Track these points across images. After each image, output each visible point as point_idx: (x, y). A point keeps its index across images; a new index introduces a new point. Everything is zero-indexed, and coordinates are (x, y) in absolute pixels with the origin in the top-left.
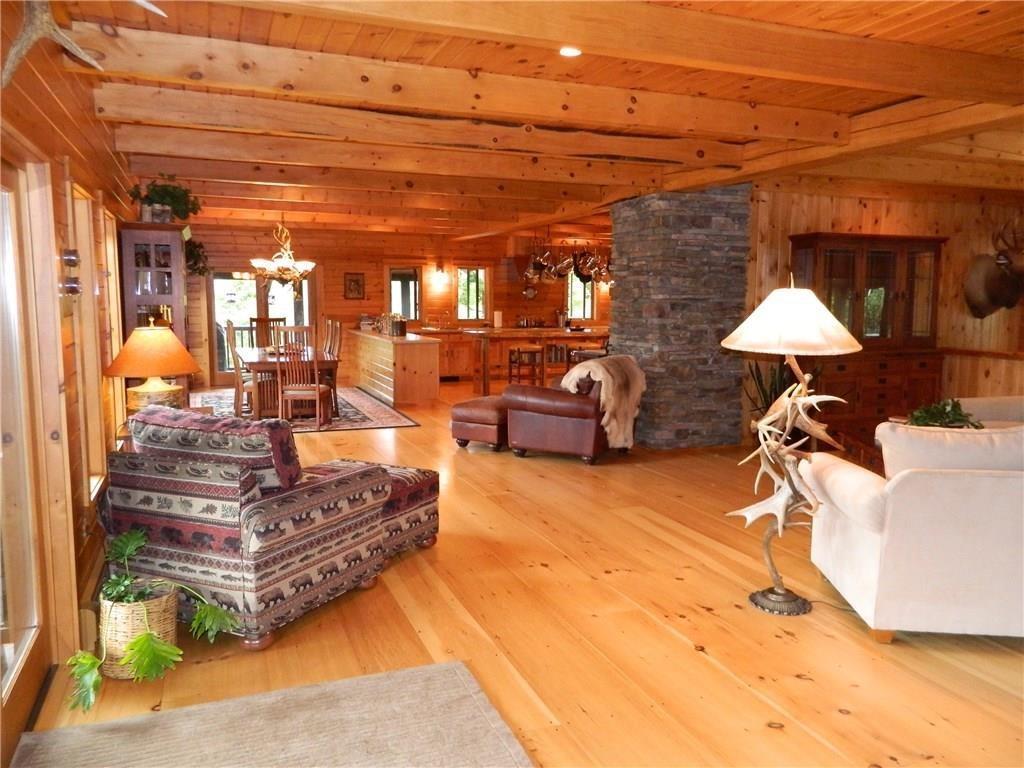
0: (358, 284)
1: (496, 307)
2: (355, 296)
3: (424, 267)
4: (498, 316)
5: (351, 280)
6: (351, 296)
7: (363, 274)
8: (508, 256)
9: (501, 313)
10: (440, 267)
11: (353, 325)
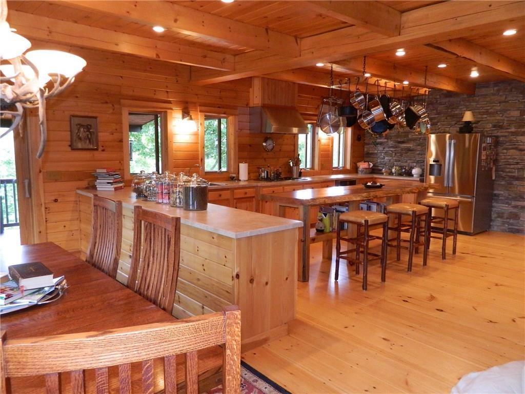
0: (88, 130)
1: (241, 159)
2: (86, 146)
3: (169, 111)
4: (243, 168)
5: (80, 125)
6: (80, 146)
7: (96, 118)
8: (251, 105)
9: (247, 164)
10: (186, 113)
11: (84, 183)
